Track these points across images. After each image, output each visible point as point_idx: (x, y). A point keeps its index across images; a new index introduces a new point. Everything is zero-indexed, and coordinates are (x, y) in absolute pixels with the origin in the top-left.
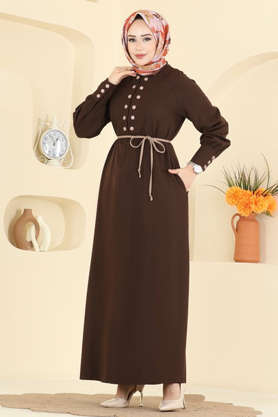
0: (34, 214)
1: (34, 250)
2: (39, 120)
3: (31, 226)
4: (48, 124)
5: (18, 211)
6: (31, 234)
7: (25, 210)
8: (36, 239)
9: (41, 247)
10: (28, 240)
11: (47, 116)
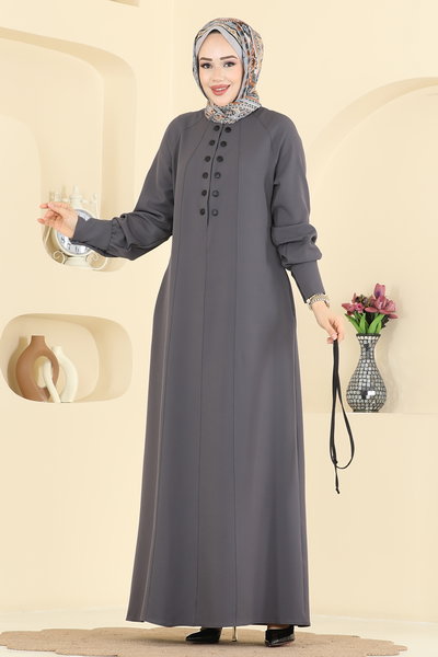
0: (49, 343)
1: (52, 401)
2: (51, 194)
3: (44, 363)
4: (66, 200)
5: (22, 340)
6: (45, 376)
7: (33, 337)
8: (55, 382)
9: (63, 397)
10: (42, 385)
11: (64, 189)
